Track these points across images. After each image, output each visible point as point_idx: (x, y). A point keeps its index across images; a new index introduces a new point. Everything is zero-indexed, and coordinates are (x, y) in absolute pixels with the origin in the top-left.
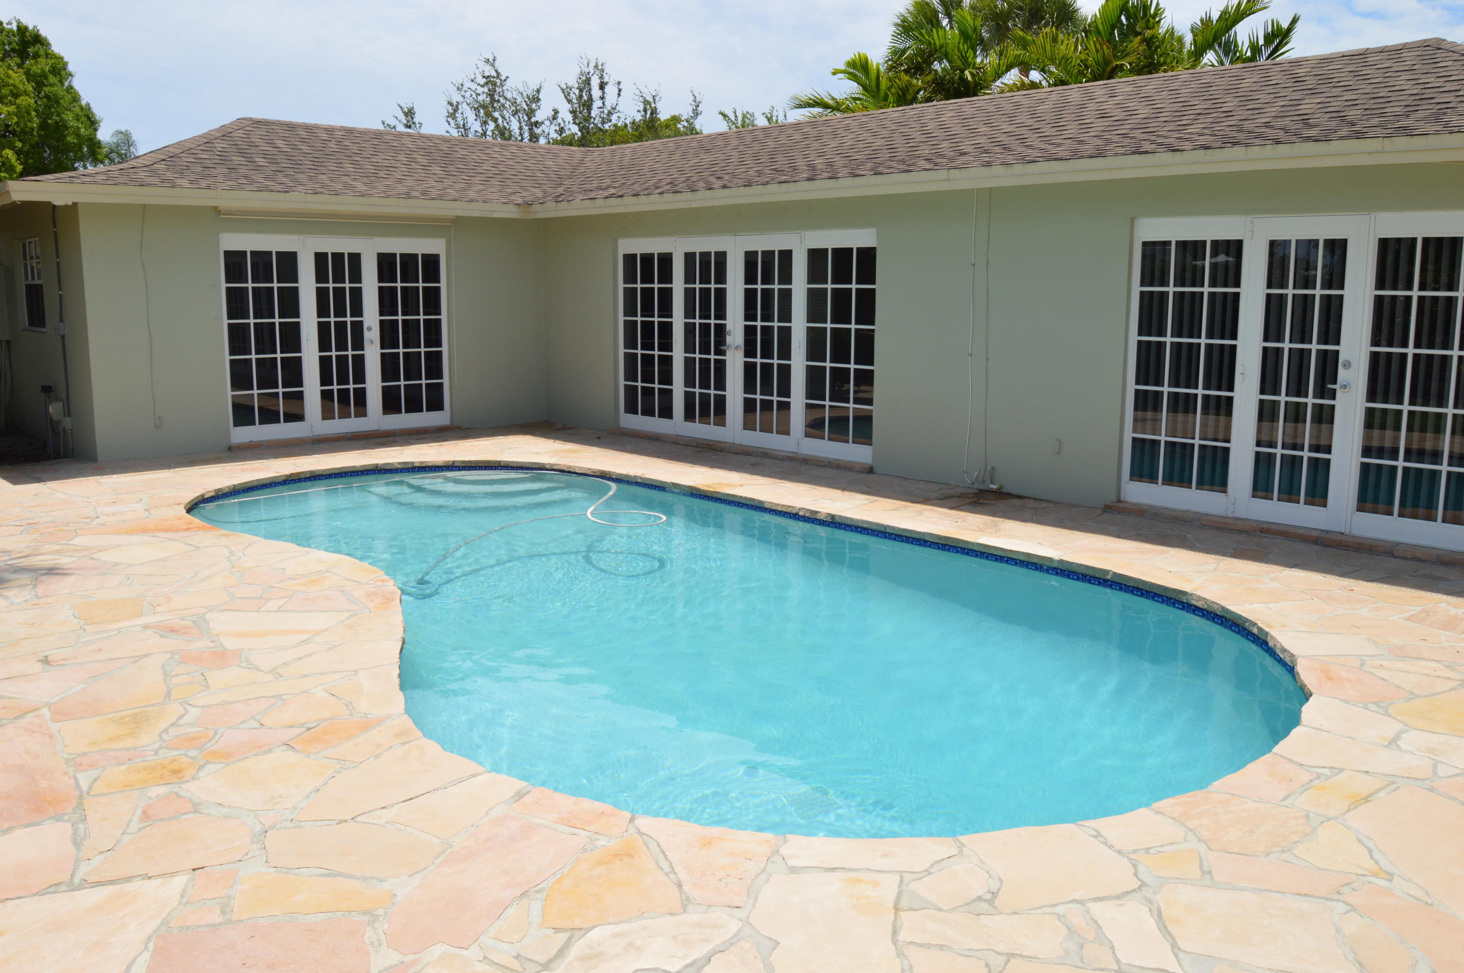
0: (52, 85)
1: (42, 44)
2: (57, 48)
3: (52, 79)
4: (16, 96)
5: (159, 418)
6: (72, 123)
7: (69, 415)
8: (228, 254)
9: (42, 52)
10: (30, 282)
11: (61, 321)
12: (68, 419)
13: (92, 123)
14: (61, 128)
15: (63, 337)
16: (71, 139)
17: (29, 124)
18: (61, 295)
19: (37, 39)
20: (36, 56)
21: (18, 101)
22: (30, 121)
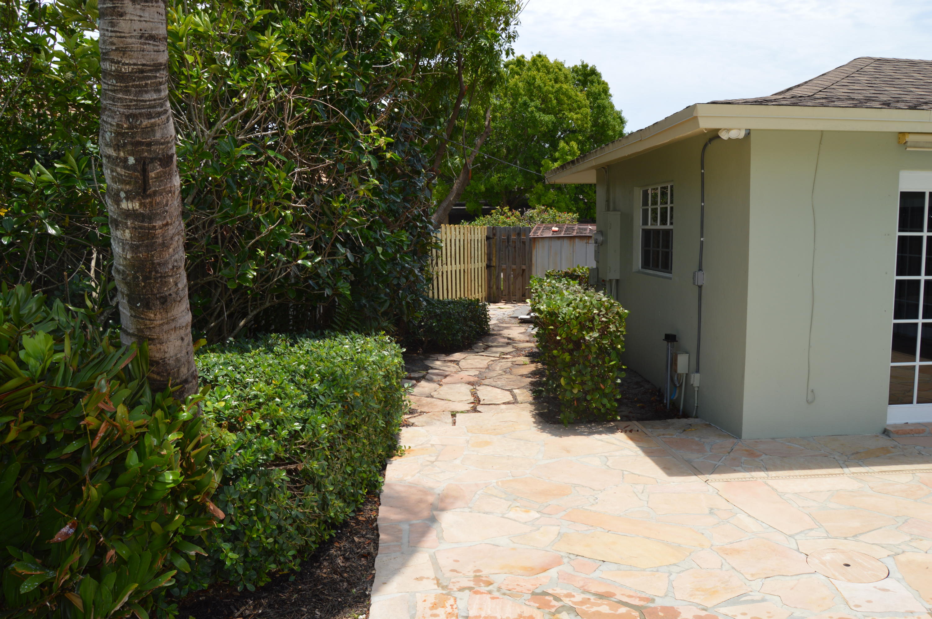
0: (603, 99)
1: (596, 75)
2: (604, 78)
3: (603, 95)
4: (580, 108)
5: (812, 391)
6: (612, 122)
7: (698, 371)
8: (905, 196)
9: (595, 80)
10: (649, 227)
11: (700, 269)
12: (697, 376)
13: (622, 122)
14: (605, 126)
15: (700, 287)
16: (611, 133)
17: (585, 125)
18: (702, 242)
19: (593, 72)
20: (592, 82)
21: (581, 111)
22: (587, 123)
